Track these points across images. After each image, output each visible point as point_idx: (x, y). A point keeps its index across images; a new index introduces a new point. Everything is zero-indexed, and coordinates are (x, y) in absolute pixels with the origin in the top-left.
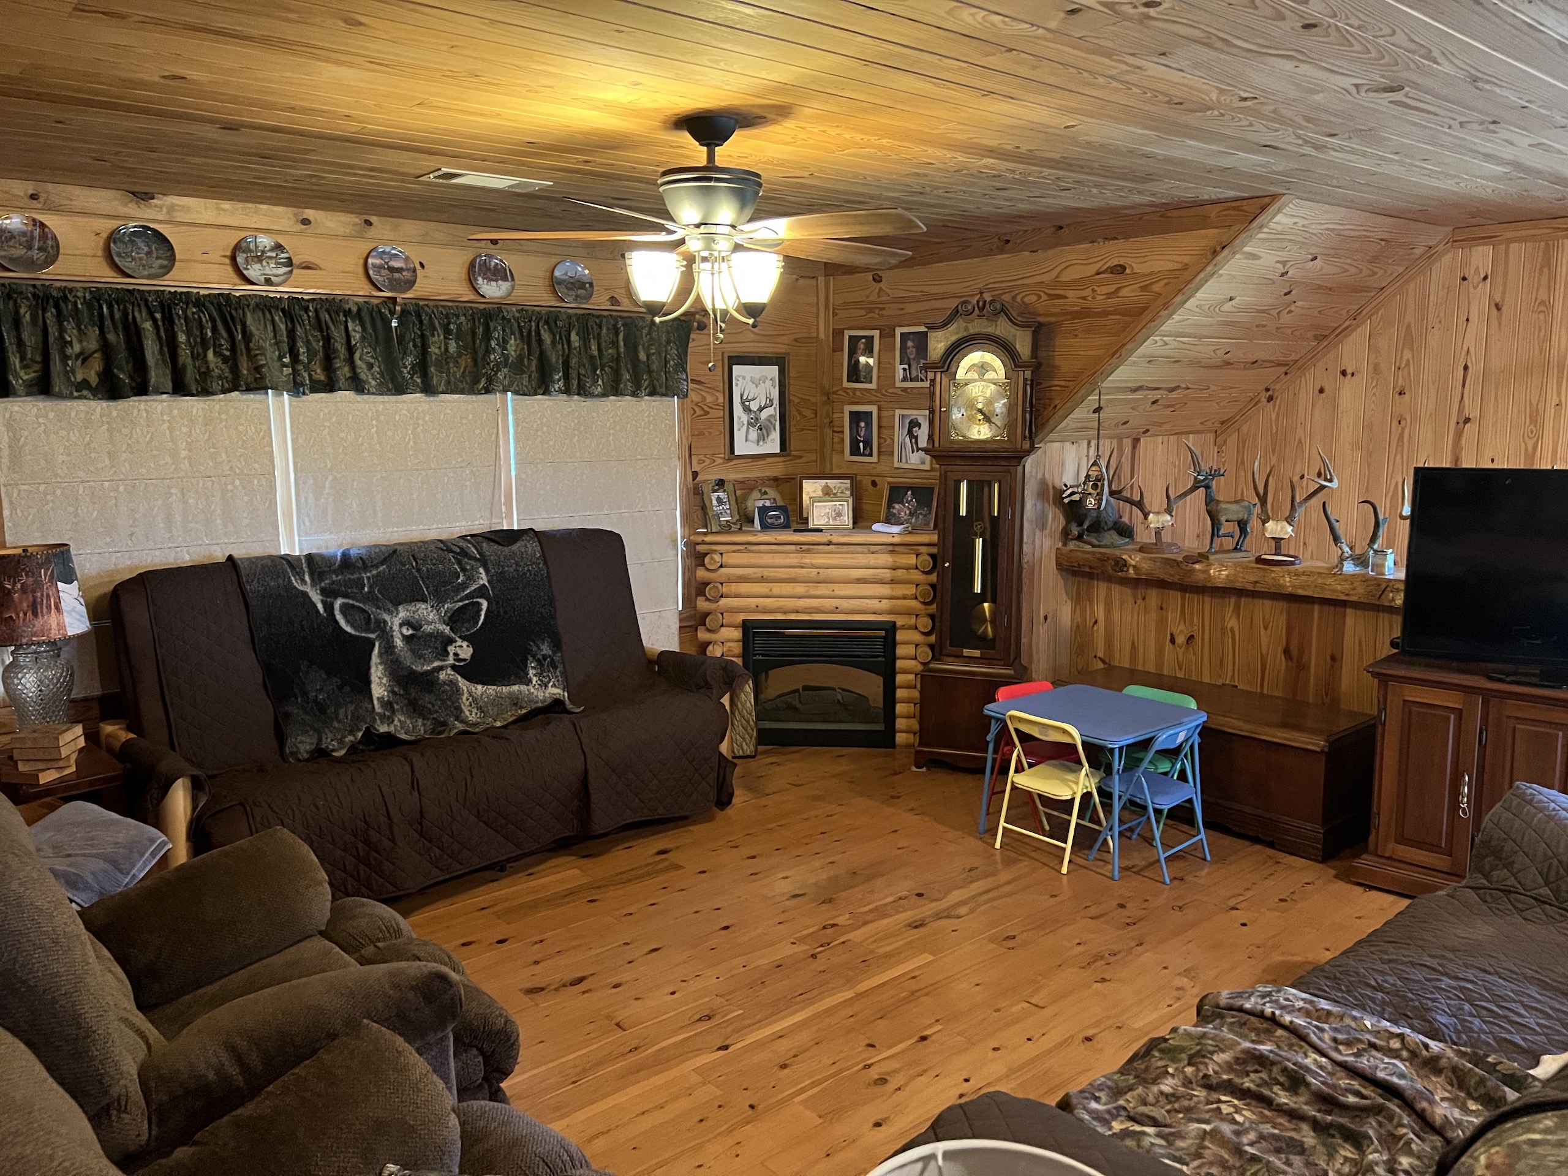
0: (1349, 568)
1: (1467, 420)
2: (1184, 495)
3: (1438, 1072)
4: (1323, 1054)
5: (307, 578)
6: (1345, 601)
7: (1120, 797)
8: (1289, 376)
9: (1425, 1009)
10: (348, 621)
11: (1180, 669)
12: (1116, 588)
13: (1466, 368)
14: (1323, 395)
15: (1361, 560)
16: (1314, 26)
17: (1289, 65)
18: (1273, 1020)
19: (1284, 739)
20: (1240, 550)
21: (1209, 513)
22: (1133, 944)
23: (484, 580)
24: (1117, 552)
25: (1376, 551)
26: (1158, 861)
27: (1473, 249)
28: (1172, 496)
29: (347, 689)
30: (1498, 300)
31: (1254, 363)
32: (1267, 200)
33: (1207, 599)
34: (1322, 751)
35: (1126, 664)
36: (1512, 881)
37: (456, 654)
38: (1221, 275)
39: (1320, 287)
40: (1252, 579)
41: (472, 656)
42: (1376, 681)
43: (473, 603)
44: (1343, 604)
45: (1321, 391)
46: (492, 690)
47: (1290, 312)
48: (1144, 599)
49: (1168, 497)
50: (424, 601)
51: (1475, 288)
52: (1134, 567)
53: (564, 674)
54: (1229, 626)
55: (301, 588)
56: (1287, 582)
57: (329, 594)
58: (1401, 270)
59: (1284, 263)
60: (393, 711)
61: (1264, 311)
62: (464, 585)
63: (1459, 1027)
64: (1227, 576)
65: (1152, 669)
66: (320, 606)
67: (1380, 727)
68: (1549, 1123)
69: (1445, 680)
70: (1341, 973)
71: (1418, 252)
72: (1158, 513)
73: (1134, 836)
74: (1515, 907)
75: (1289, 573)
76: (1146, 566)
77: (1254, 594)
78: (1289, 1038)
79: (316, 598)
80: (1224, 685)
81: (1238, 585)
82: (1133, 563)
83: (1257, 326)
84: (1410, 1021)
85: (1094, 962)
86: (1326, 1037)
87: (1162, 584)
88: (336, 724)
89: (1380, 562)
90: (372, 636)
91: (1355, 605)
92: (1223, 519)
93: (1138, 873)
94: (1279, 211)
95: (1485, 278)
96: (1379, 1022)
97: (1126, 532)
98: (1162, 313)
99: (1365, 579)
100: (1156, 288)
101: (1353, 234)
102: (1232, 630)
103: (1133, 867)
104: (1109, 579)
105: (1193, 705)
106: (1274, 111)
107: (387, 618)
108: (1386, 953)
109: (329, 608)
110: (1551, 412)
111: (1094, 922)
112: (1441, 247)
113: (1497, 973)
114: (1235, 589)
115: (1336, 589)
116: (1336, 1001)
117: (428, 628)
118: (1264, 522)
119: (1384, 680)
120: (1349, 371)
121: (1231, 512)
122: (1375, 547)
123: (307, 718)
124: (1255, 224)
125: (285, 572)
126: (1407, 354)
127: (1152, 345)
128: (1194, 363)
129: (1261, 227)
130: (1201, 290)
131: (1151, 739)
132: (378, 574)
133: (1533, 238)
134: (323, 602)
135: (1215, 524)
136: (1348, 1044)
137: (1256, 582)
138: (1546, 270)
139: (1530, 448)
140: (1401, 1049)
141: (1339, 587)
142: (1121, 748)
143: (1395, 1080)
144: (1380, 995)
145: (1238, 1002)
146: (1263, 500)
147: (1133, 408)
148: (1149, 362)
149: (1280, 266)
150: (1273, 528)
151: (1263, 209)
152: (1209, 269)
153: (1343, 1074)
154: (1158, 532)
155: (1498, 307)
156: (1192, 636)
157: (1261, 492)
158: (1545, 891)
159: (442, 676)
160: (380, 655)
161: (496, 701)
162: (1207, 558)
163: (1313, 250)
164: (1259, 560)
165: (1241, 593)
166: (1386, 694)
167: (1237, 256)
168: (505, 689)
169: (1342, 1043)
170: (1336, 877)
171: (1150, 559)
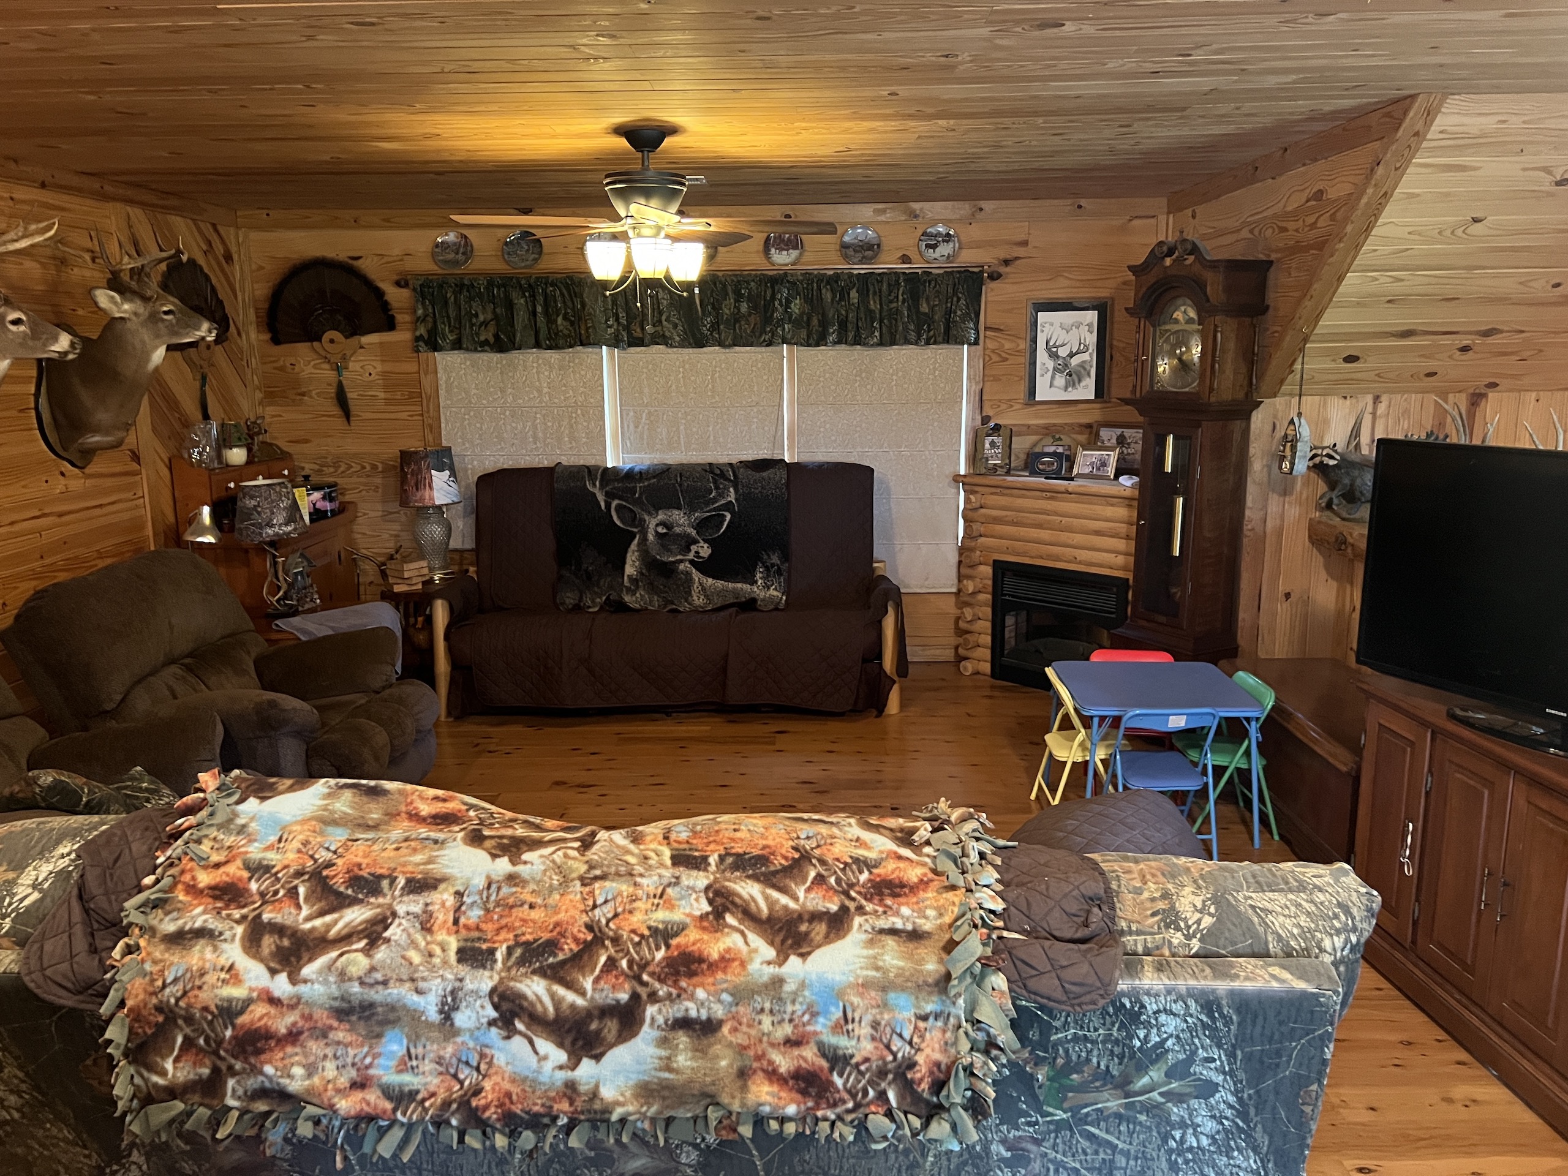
5: (598, 483)
10: (619, 517)
23: (732, 496)
29: (610, 566)
37: (697, 552)
41: (710, 555)
43: (719, 515)
46: (720, 584)
50: (679, 508)
53: (788, 581)
55: (591, 489)
57: (609, 496)
59: (1544, 170)
60: (637, 587)
62: (715, 500)
66: (603, 505)
67: (1361, 751)
79: (601, 498)
88: (596, 589)
90: (635, 530)
98: (1337, 246)
107: (647, 518)
109: (608, 505)
117: (678, 530)
123: (577, 581)
124: (1401, 132)
125: (583, 478)
128: (1494, 300)
129: (1417, 134)
132: (649, 485)
134: (606, 502)
147: (1423, 357)
149: (1539, 173)
151: (1405, 113)
152: (1370, 191)
159: (682, 567)
160: (639, 544)
161: (720, 593)
167: (1415, 170)
168: (730, 585)
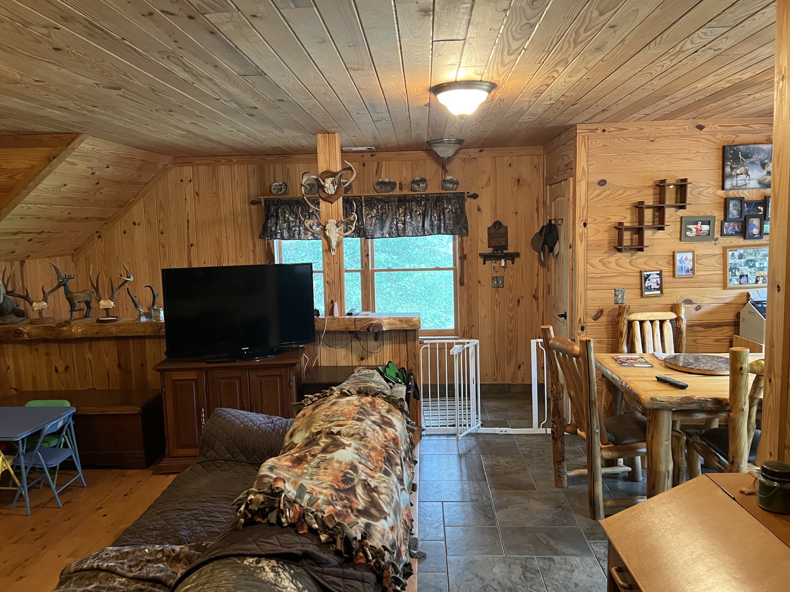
0: (143, 319)
1: (192, 245)
2: (53, 290)
3: (179, 561)
4: (123, 576)
6: (144, 336)
7: (26, 468)
8: (107, 225)
9: (176, 531)
11: (63, 385)
12: (18, 347)
13: (188, 221)
14: (126, 234)
15: (148, 315)
16: (60, 50)
17: (55, 68)
18: (99, 569)
19: (120, 411)
20: (88, 317)
21: (68, 299)
22: (40, 549)
24: (15, 326)
25: (155, 310)
26: (54, 497)
27: (184, 167)
28: (47, 291)
30: (197, 190)
31: (86, 219)
32: (74, 135)
33: (74, 346)
34: (139, 413)
35: (30, 389)
36: (215, 455)
38: (56, 172)
39: (114, 181)
40: (96, 331)
42: (159, 373)
44: (143, 337)
45: (125, 232)
47: (101, 193)
48: (37, 350)
49: (44, 292)
51: (187, 185)
52: (27, 333)
54: (87, 358)
56: (113, 330)
58: (154, 175)
59: (92, 168)
61: (86, 192)
63: (191, 534)
64: (82, 331)
65: (46, 388)
67: (163, 395)
68: (195, 577)
69: (188, 367)
70: (137, 528)
71: (160, 167)
72: (39, 302)
73: (41, 487)
74: (217, 467)
75: (114, 325)
76: (34, 332)
77: (98, 339)
78: (106, 575)
80: (88, 389)
81: (88, 336)
82: (26, 331)
83: (84, 200)
84: (168, 540)
85: (15, 569)
86: (126, 566)
87: (46, 341)
89: (157, 315)
91: (149, 337)
92: (76, 301)
93: (43, 507)
94: (82, 141)
95: (190, 181)
96: (153, 547)
97: (20, 314)
98: (22, 191)
99: (151, 324)
100: (17, 177)
101: (126, 156)
102: (89, 359)
103: (40, 504)
104: (14, 342)
105: (68, 404)
106: (57, 90)
108: (159, 509)
110: (224, 240)
111: (15, 545)
112: (170, 165)
113: (208, 501)
114: (88, 338)
115: (140, 331)
116: (133, 545)
118: (99, 301)
119: (162, 372)
120: (137, 223)
121: (80, 297)
122: (155, 307)
124: (70, 147)
126: (162, 215)
127: (20, 209)
128: (50, 219)
129: (74, 149)
130: (45, 180)
131: (40, 431)
133: (207, 164)
135: (72, 305)
136: (136, 565)
137: (98, 333)
138: (214, 178)
139: (219, 255)
140: (162, 557)
141: (139, 329)
142: (23, 440)
143: (158, 574)
144: (155, 532)
145: (80, 567)
146: (97, 290)
147: (16, 244)
148: (21, 218)
149: (90, 170)
150: (104, 304)
151: (73, 139)
152: (47, 169)
153: (133, 583)
154: (40, 312)
155: (197, 194)
156: (67, 367)
157: (95, 285)
158: (228, 455)
162: (70, 323)
163: (107, 163)
164: (99, 321)
165: (91, 339)
166: (164, 377)
167: (63, 163)
169: (133, 567)
170: (153, 474)
171: (36, 328)
